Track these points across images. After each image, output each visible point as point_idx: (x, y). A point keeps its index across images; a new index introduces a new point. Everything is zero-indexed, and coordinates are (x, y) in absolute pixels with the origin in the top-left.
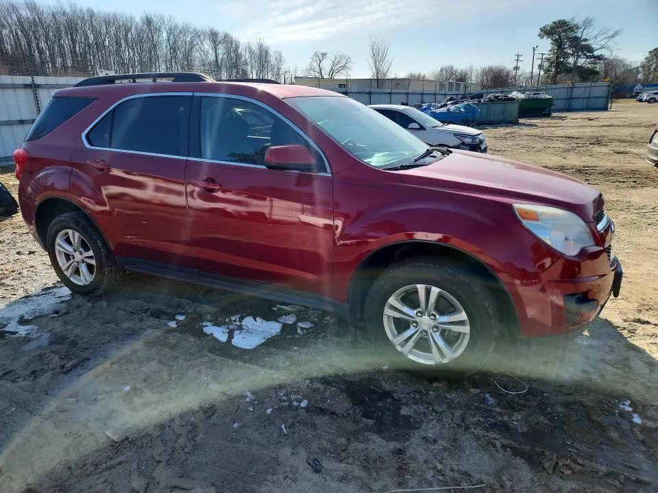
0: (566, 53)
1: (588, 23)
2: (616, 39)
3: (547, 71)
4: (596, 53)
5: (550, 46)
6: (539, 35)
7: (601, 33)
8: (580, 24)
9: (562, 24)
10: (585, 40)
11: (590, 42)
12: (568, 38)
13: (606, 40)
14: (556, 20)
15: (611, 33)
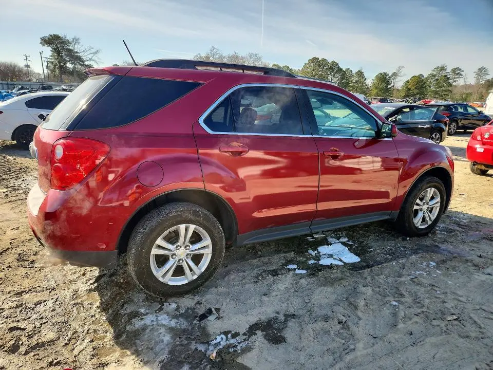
0: (65, 60)
1: (76, 40)
2: (99, 55)
3: (53, 71)
4: (86, 63)
5: (51, 53)
6: (41, 43)
7: (87, 49)
8: (71, 41)
9: (56, 37)
10: (77, 52)
11: (81, 54)
12: (63, 49)
13: (92, 55)
14: (52, 34)
15: (94, 51)
